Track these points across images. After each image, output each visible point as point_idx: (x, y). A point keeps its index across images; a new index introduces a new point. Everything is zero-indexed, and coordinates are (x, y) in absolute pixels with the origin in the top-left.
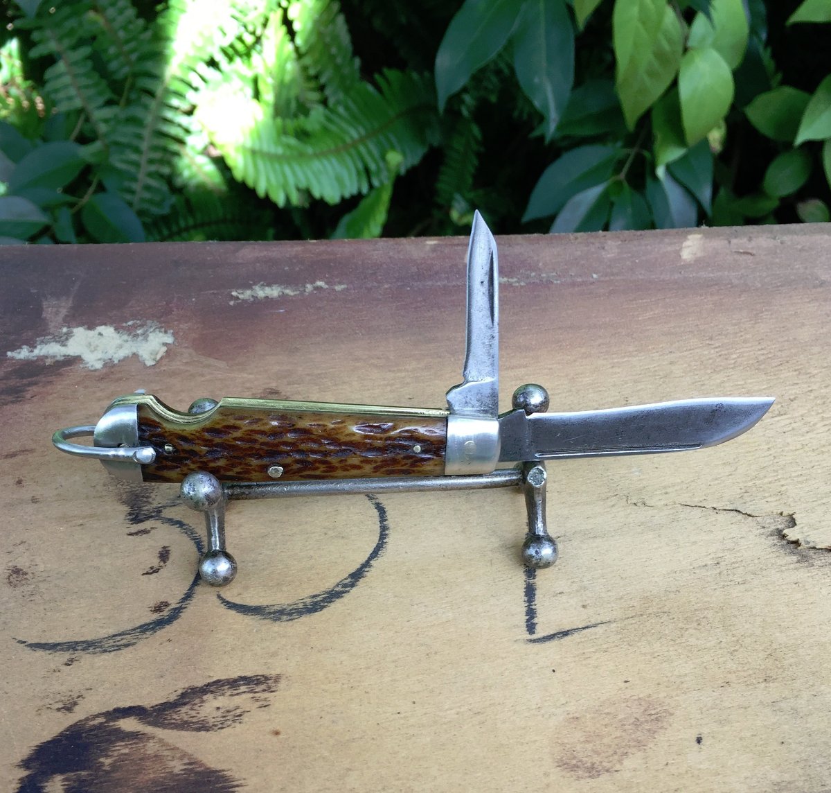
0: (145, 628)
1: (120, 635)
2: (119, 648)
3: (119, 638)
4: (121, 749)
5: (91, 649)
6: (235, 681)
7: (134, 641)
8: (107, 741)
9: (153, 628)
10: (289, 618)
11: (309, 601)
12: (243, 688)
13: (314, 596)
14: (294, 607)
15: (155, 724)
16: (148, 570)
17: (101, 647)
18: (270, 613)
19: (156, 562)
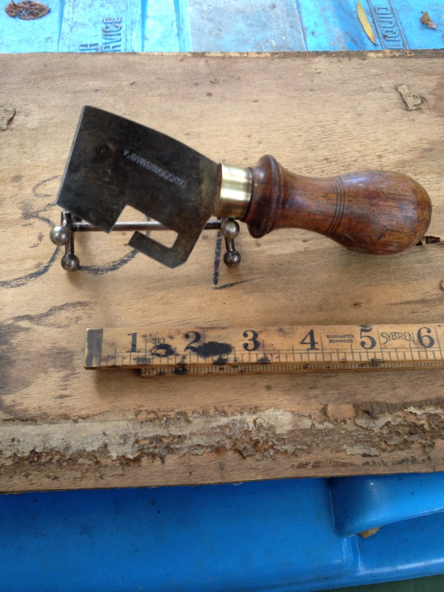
0: (32, 276)
1: (19, 279)
2: (19, 285)
3: (19, 280)
4: (22, 336)
5: (6, 286)
6: (75, 304)
7: (26, 282)
8: (14, 332)
9: (35, 276)
10: (101, 273)
11: (111, 264)
12: (79, 308)
13: (114, 262)
14: (105, 267)
15: (38, 324)
16: (32, 245)
17: (10, 285)
18: (92, 270)
19: (36, 241)
